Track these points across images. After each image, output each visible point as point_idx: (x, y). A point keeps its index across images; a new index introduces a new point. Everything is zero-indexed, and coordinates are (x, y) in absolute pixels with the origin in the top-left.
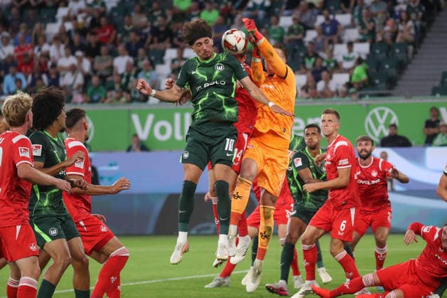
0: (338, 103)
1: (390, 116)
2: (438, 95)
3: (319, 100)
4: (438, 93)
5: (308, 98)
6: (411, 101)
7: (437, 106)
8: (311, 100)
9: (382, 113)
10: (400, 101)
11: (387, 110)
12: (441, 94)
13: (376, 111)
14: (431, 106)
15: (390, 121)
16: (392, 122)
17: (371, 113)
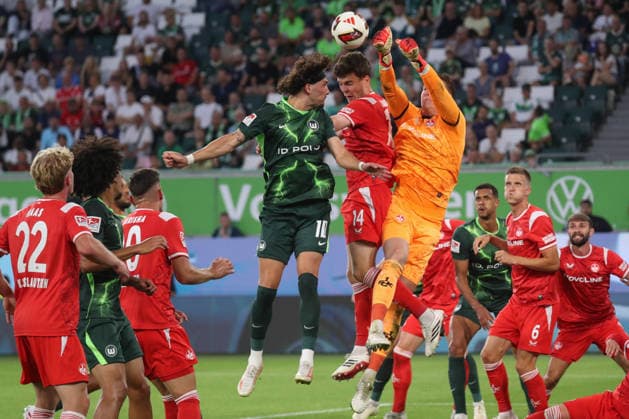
1: (582, 189)
3: (482, 166)
5: (467, 163)
8: (471, 165)
9: (570, 184)
10: (596, 167)
11: (578, 181)
13: (562, 181)
15: (581, 196)
16: (585, 197)
17: (555, 185)
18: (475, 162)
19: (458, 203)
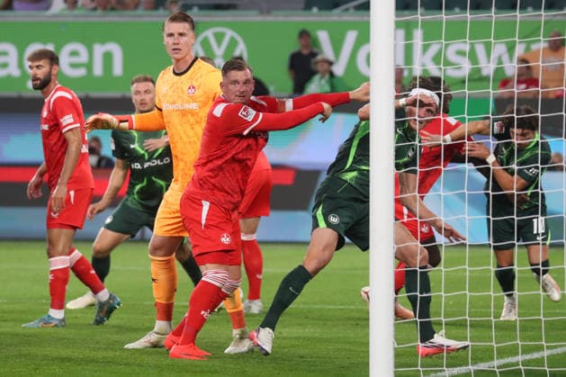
0: (148, 19)
1: (233, 43)
2: (315, 10)
3: (113, 13)
4: (315, 5)
5: (95, 9)
6: (269, 18)
7: (309, 28)
8: (99, 12)
9: (219, 37)
10: (253, 17)
11: (229, 33)
12: (321, 9)
13: (209, 34)
14: (300, 27)
15: (233, 51)
16: (237, 53)
17: (200, 38)
18: (105, 8)
19: (84, 58)
